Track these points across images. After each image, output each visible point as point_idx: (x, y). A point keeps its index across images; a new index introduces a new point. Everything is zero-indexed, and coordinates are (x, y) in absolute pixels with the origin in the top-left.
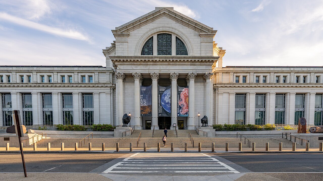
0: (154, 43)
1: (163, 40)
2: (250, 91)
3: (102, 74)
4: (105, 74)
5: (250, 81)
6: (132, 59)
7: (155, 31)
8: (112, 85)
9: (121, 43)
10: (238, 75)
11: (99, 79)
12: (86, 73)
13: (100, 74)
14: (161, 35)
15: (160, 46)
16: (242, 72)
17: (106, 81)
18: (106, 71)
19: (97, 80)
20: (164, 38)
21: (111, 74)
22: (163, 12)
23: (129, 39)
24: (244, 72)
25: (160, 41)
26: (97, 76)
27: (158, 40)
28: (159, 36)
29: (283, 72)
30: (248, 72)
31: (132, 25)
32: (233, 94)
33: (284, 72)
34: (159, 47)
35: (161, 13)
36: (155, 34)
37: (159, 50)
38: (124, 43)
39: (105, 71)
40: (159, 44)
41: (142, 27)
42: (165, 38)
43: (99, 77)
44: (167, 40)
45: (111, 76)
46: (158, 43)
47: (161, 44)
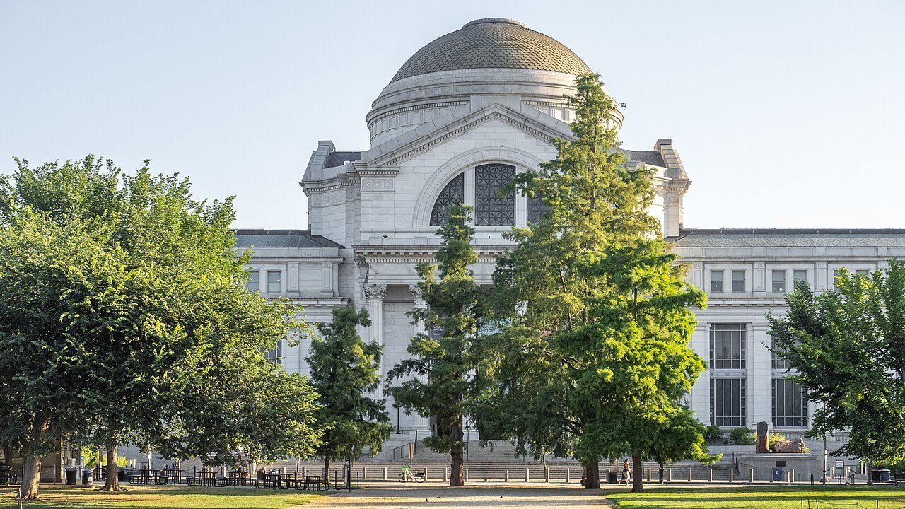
0: (466, 191)
1: (491, 181)
2: (754, 317)
3: (309, 266)
4: (319, 267)
5: (755, 288)
6: (411, 251)
7: (470, 159)
8: (339, 303)
9: (377, 194)
10: (717, 267)
11: (301, 282)
12: (261, 265)
13: (303, 266)
14: (487, 168)
15: (483, 199)
16: (728, 260)
17: (320, 288)
18: (322, 260)
19: (293, 286)
20: (494, 175)
21: (336, 266)
22: (492, 111)
23: (398, 183)
24: (733, 260)
25: (483, 183)
26: (293, 274)
27: (476, 183)
28: (481, 171)
29: (852, 259)
30: (746, 260)
31: (409, 147)
32: (703, 328)
33: (855, 259)
34: (481, 200)
35: (486, 114)
36: (470, 167)
37: (481, 209)
38: (385, 194)
39: (318, 260)
40: (479, 194)
41: (434, 150)
42: (497, 175)
43: (301, 276)
44: (504, 181)
45: (336, 272)
46: (476, 190)
47: (487, 194)
